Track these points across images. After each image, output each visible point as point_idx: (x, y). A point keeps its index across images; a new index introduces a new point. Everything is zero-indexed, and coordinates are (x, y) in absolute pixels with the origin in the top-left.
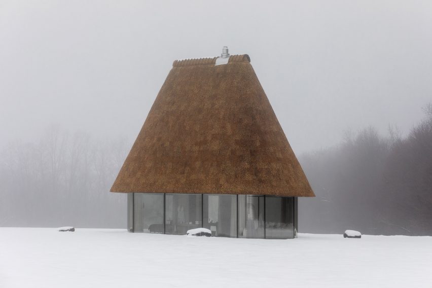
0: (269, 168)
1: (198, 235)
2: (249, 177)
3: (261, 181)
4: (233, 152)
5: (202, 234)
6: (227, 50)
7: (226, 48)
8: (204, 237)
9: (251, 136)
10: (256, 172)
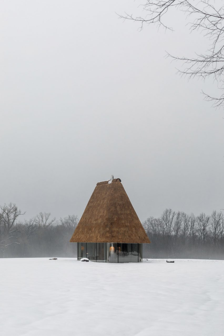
0: (119, 230)
1: (83, 261)
2: (108, 235)
3: (113, 236)
4: (104, 224)
5: (85, 260)
6: (113, 177)
7: (112, 176)
8: (85, 262)
9: (112, 216)
10: (111, 232)
